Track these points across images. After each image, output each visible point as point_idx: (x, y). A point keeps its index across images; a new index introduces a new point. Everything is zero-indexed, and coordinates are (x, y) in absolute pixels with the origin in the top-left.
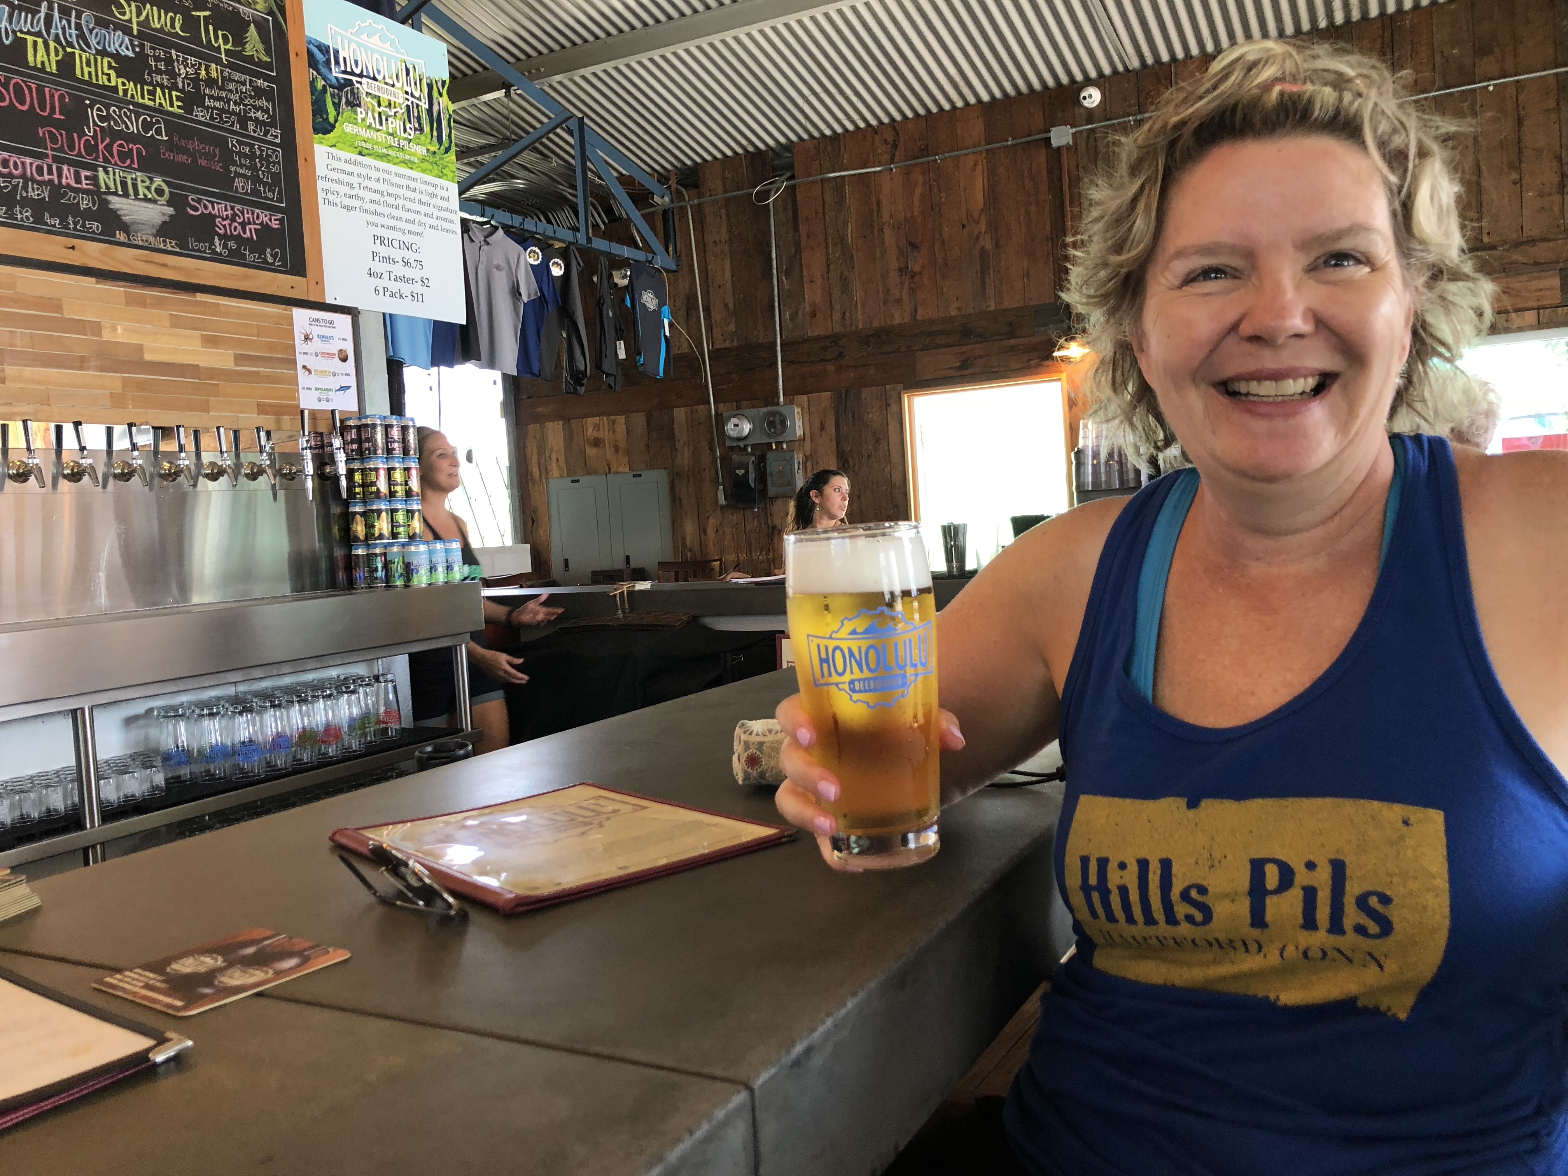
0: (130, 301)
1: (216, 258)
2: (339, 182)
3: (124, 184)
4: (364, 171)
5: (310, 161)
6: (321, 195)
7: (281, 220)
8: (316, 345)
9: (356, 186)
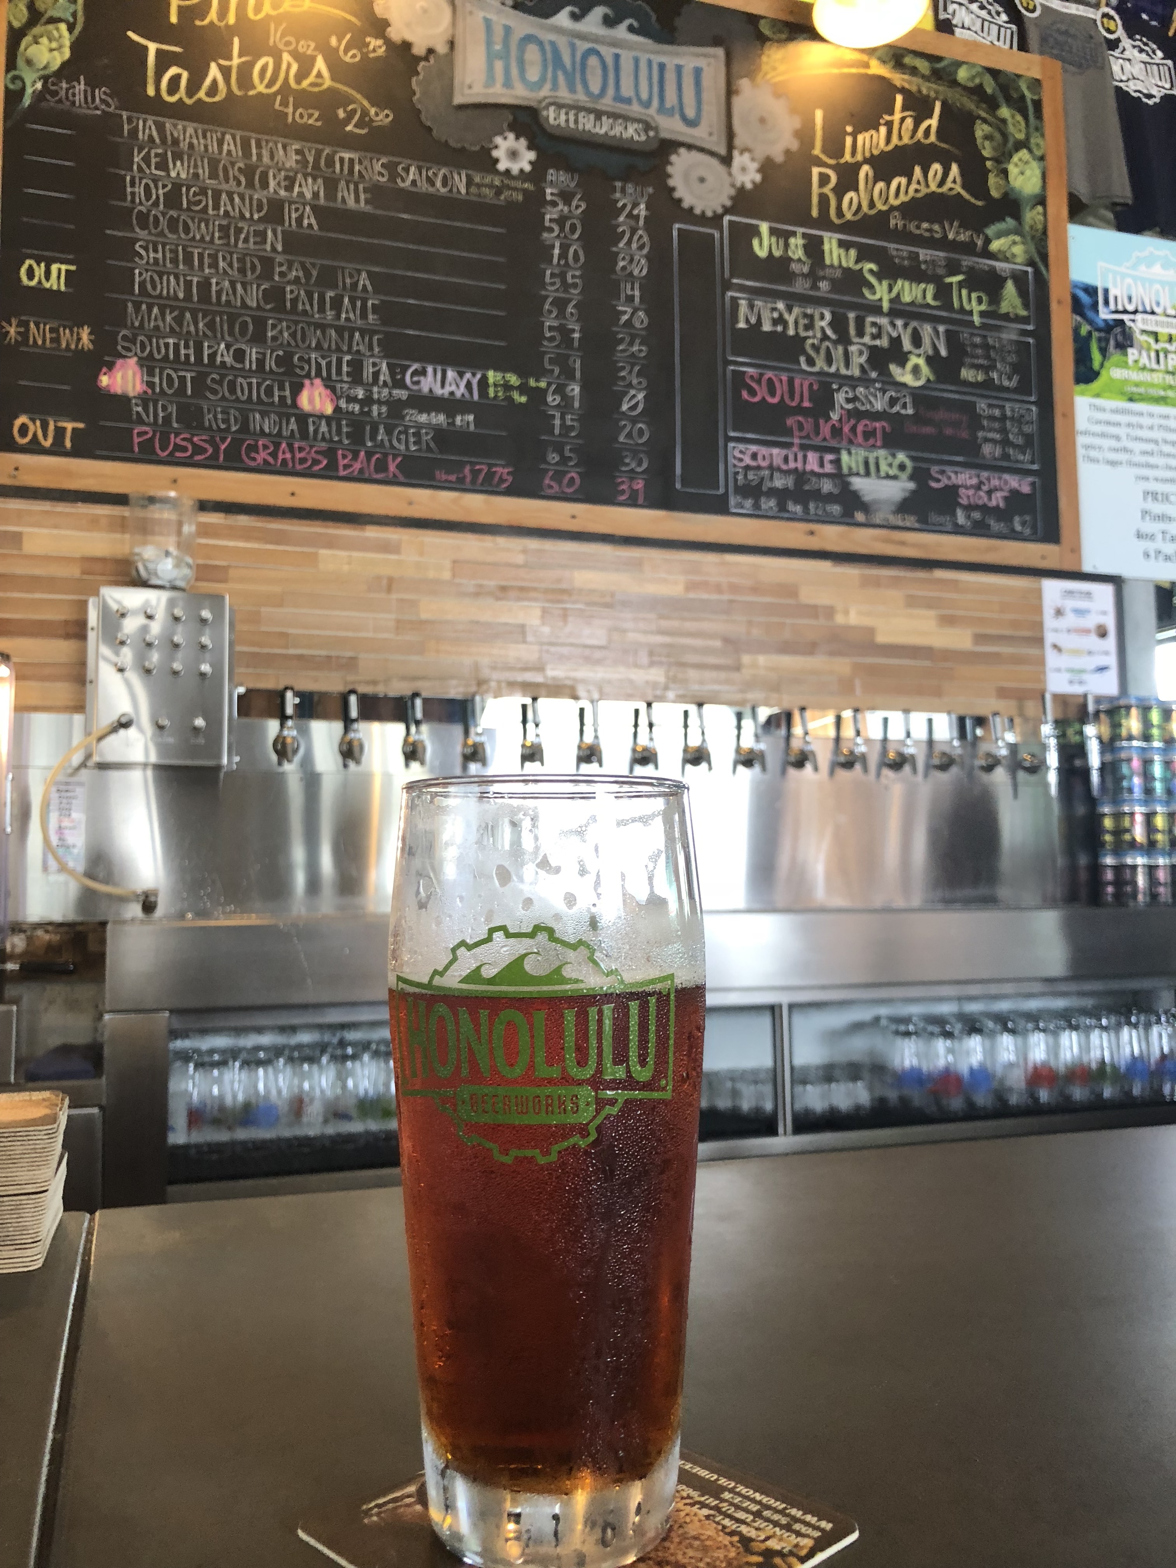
0: (866, 582)
1: (958, 530)
2: (1103, 435)
3: (866, 463)
4: (1134, 419)
5: (1070, 415)
6: (1080, 452)
7: (1033, 484)
8: (1070, 620)
9: (1124, 437)
